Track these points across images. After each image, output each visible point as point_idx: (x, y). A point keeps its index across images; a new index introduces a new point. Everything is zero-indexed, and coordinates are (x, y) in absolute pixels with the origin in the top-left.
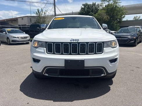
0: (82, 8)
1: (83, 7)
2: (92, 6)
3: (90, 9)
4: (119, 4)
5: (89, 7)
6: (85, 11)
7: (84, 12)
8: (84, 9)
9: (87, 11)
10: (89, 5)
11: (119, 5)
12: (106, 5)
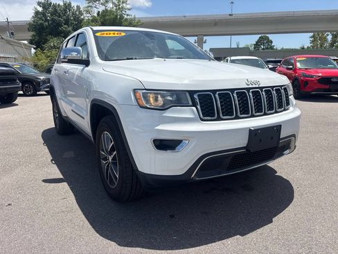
0: (37, 13)
1: (40, 9)
2: (65, 10)
3: (59, 16)
4: (128, 12)
5: (56, 11)
6: (47, 20)
7: (47, 23)
8: (43, 14)
9: (53, 20)
10: (55, 6)
11: (128, 15)
12: (99, 12)
